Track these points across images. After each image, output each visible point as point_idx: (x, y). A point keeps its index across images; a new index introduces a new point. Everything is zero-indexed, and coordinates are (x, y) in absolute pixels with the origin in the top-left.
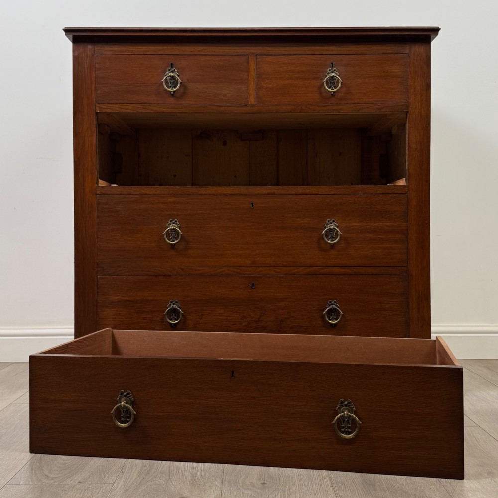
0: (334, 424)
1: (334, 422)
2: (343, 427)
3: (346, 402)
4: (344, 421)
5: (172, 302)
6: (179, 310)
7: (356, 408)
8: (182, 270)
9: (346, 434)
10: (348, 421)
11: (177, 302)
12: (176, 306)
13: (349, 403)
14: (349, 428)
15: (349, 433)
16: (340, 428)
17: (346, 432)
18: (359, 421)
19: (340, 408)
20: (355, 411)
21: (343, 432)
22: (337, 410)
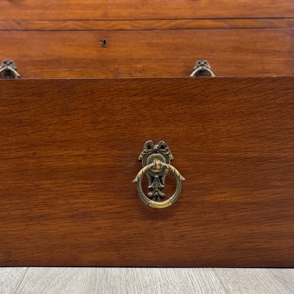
0: (136, 183)
1: (136, 180)
2: (151, 190)
3: (157, 146)
4: (153, 178)
5: (5, 63)
6: (14, 72)
7: (173, 155)
8: (18, 23)
9: (156, 200)
10: (160, 177)
11: (11, 63)
12: (10, 68)
13: (163, 147)
14: (161, 189)
15: (163, 199)
16: (146, 190)
17: (157, 196)
18: (181, 177)
19: (146, 156)
20: (172, 160)
21: (151, 198)
22: (141, 161)
